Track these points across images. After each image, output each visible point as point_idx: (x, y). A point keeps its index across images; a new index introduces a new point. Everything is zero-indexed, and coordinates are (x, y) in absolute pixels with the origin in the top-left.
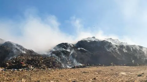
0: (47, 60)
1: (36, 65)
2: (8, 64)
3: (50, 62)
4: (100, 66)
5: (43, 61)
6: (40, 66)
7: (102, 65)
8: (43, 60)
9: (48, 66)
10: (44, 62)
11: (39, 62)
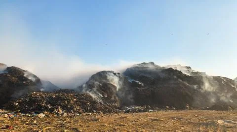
0: (82, 99)
1: (64, 106)
2: (17, 104)
3: (87, 102)
4: (168, 109)
5: (75, 100)
6: (72, 108)
7: (170, 108)
8: (75, 98)
9: (85, 109)
10: (76, 102)
11: (69, 102)
